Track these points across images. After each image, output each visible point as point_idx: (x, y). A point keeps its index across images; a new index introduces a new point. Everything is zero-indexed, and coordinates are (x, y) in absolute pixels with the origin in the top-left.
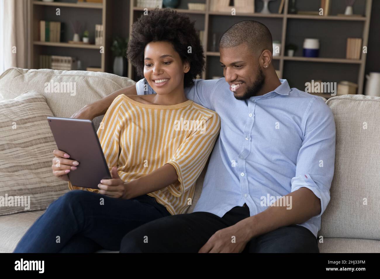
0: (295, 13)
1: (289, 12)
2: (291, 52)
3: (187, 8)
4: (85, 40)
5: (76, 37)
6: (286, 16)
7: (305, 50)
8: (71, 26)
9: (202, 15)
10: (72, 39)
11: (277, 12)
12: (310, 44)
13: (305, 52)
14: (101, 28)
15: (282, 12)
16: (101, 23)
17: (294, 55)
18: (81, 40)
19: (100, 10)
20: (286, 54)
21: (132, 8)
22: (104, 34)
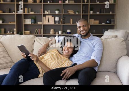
0: (64, 23)
1: (63, 23)
2: (64, 33)
3: (37, 23)
4: (11, 33)
5: (9, 32)
6: (62, 24)
7: (67, 32)
8: (7, 29)
9: (42, 25)
10: (7, 33)
11: (60, 23)
12: (69, 31)
13: (67, 33)
14: (15, 29)
15: (61, 23)
16: (15, 28)
17: (65, 34)
18: (10, 33)
19: (15, 25)
20: (63, 34)
21: (23, 24)
22: (16, 31)
